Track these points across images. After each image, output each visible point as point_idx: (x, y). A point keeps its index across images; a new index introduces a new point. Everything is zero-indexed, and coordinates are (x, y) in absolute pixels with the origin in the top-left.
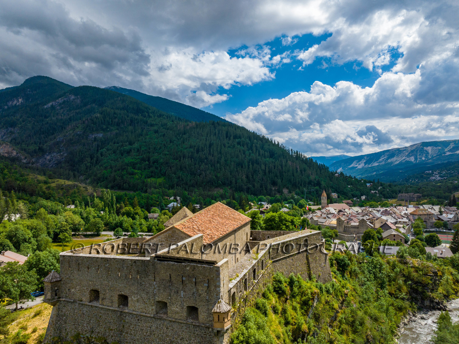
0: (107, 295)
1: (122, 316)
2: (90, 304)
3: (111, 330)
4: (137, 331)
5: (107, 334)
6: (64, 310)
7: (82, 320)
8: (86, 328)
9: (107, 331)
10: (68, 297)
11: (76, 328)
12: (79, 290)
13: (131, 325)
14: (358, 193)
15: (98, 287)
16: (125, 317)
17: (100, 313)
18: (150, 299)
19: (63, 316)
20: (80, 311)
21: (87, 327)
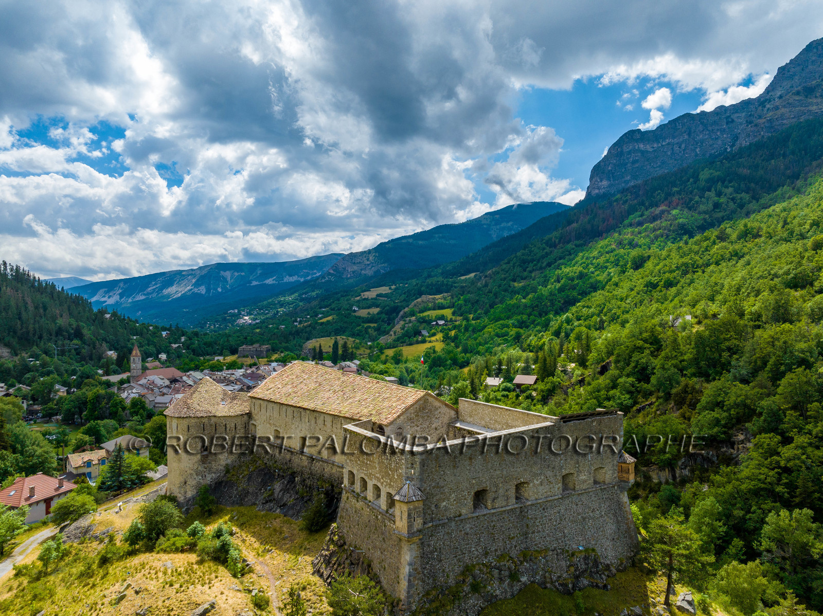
0: (501, 491)
1: (523, 513)
2: (474, 515)
3: (513, 538)
4: (545, 524)
5: (508, 546)
6: (432, 542)
7: (467, 544)
8: (475, 552)
9: (508, 542)
10: (435, 518)
11: (459, 560)
12: (455, 500)
13: (536, 519)
14: (152, 349)
15: (487, 485)
16: (527, 512)
17: (492, 521)
18: (556, 476)
19: (432, 552)
20: (461, 531)
21: (477, 550)
